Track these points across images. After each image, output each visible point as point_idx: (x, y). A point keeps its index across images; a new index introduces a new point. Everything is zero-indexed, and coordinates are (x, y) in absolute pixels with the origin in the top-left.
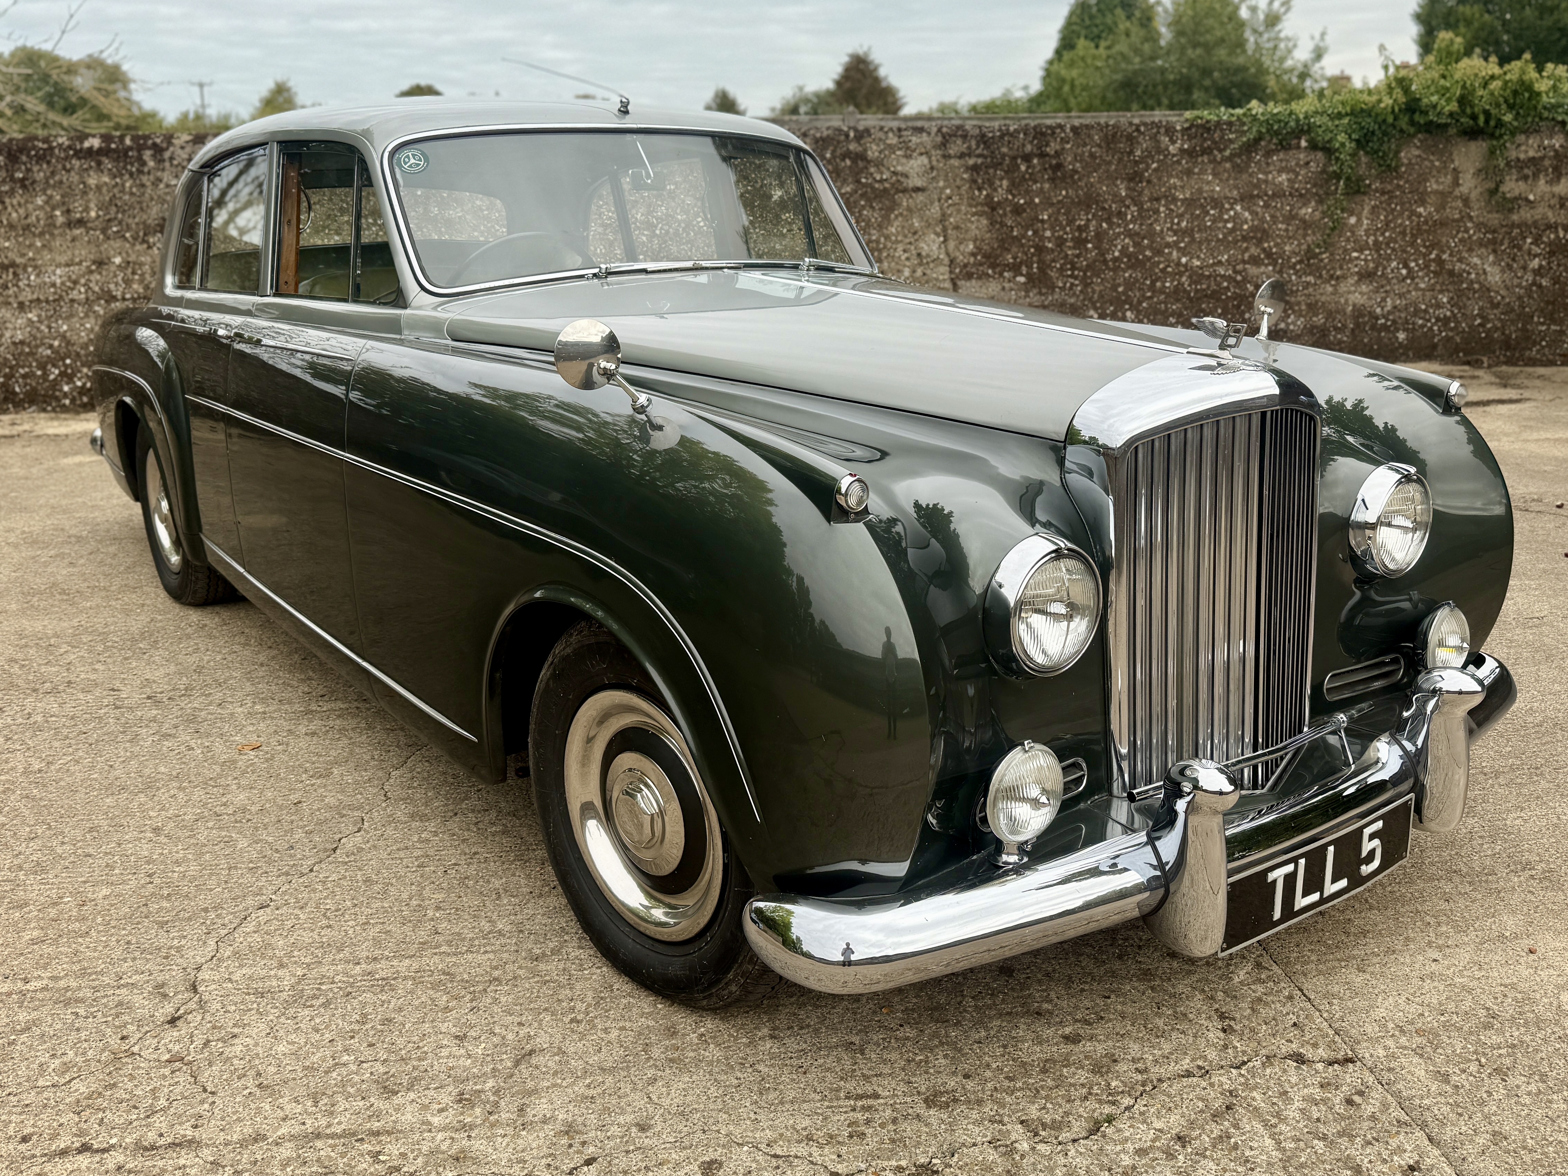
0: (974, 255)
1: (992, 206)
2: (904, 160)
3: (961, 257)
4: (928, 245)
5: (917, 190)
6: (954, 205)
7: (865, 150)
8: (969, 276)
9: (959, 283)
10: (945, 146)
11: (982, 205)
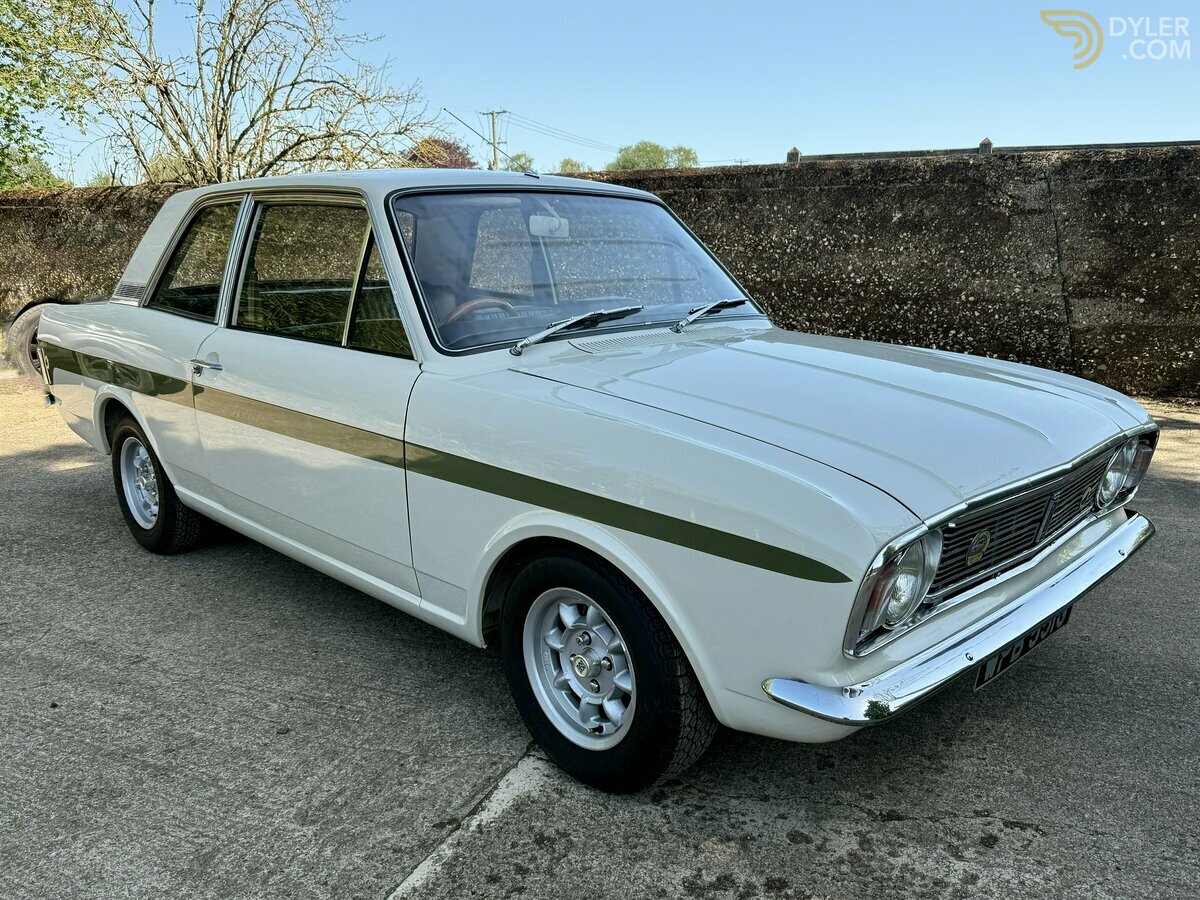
0: (1087, 273)
1: (1110, 230)
2: (1022, 185)
3: (1075, 276)
4: (1042, 264)
5: (1032, 212)
6: (1072, 226)
7: (984, 176)
8: (1083, 295)
9: (1071, 301)
10: (1065, 171)
11: (1101, 227)
